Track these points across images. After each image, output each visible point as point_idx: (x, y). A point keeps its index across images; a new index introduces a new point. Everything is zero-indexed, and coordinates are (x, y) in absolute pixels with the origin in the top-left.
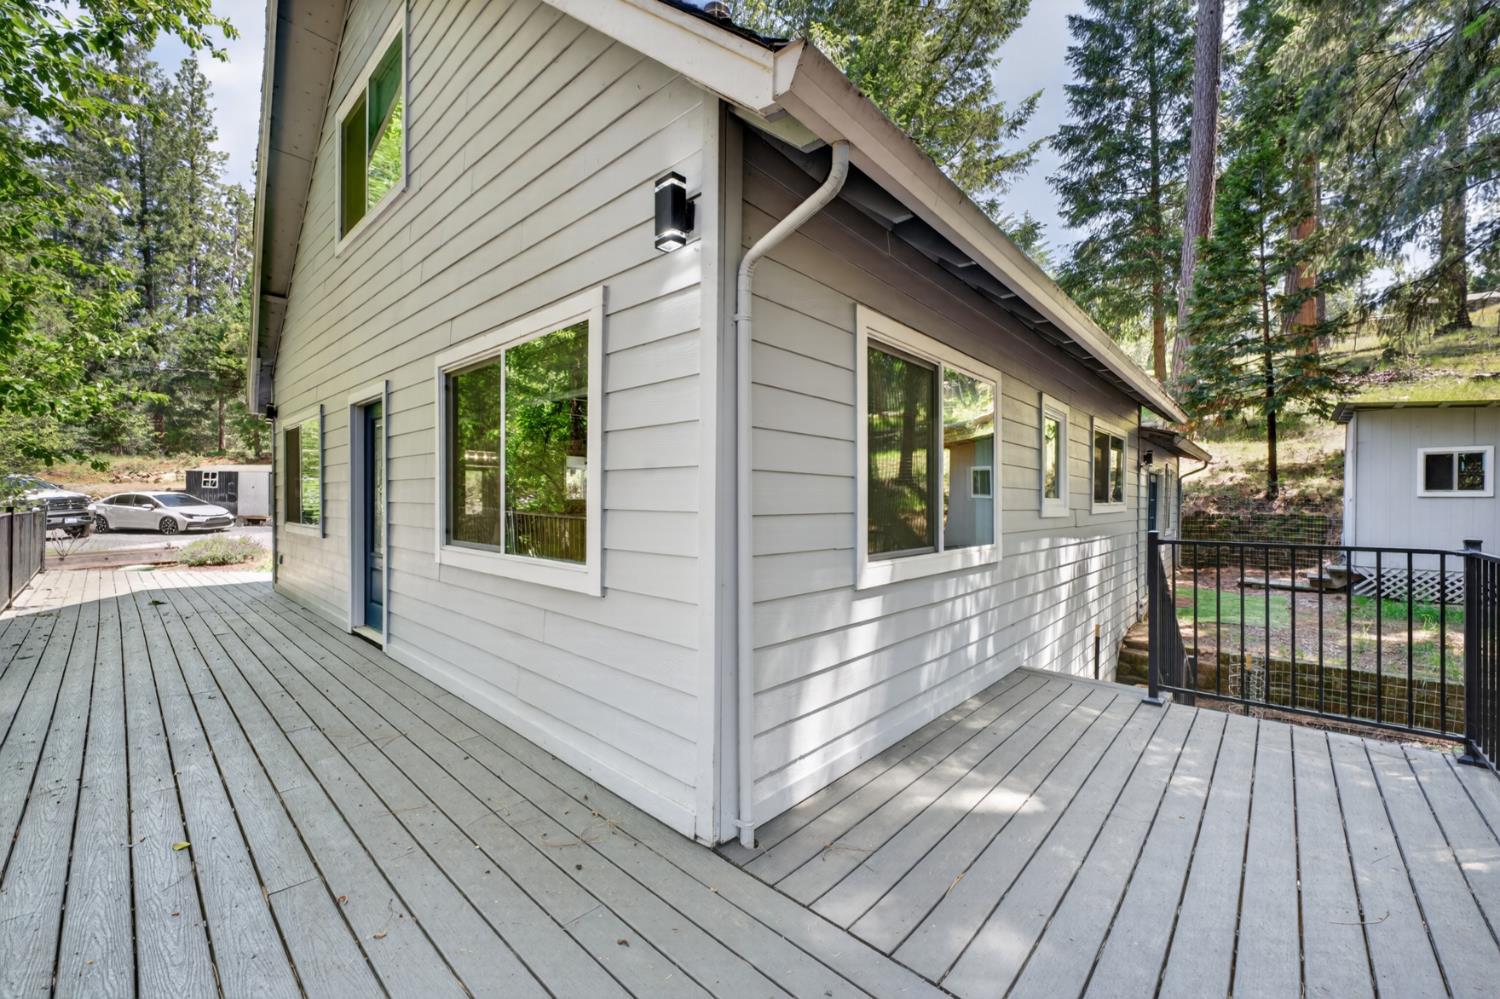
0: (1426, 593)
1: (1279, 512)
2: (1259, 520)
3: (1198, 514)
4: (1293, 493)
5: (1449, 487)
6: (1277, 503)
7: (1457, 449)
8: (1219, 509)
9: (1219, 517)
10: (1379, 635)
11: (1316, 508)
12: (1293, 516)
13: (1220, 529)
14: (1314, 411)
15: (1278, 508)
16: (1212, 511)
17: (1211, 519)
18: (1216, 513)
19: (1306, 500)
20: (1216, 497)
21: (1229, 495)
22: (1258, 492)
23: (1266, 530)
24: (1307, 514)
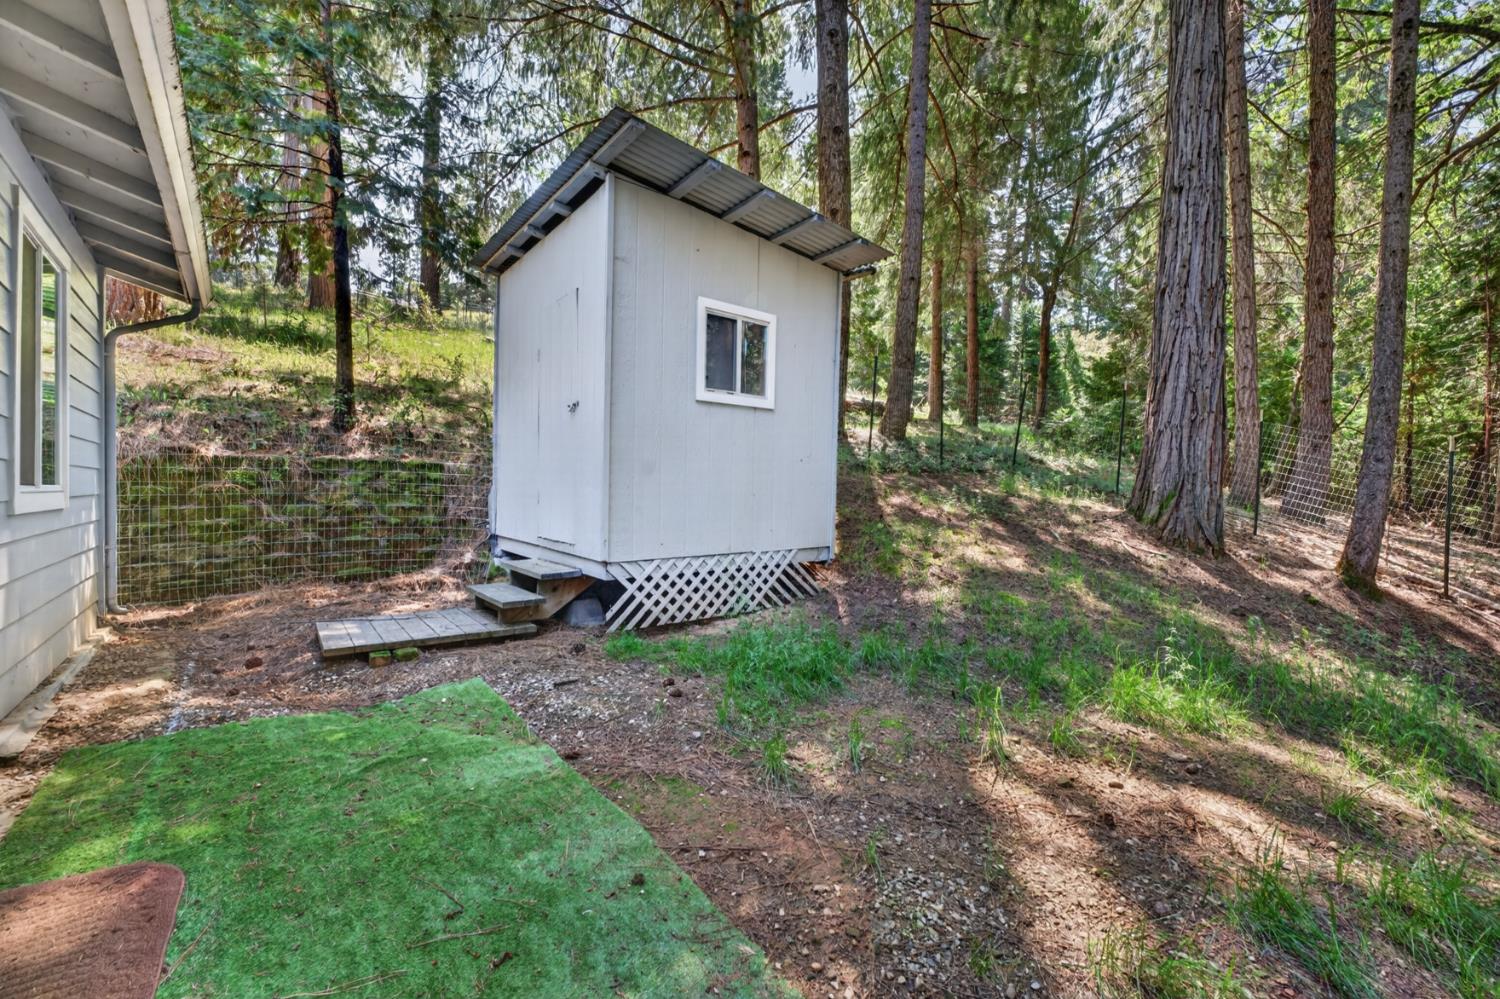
1: (363, 454)
2: (324, 472)
3: (171, 454)
4: (380, 423)
6: (355, 435)
7: (743, 312)
8: (229, 444)
9: (233, 462)
11: (422, 449)
12: (391, 465)
13: (236, 494)
15: (356, 448)
16: (213, 450)
17: (211, 469)
18: (224, 452)
19: (404, 438)
20: (219, 418)
21: (254, 414)
22: (315, 414)
23: (343, 491)
24: (412, 459)
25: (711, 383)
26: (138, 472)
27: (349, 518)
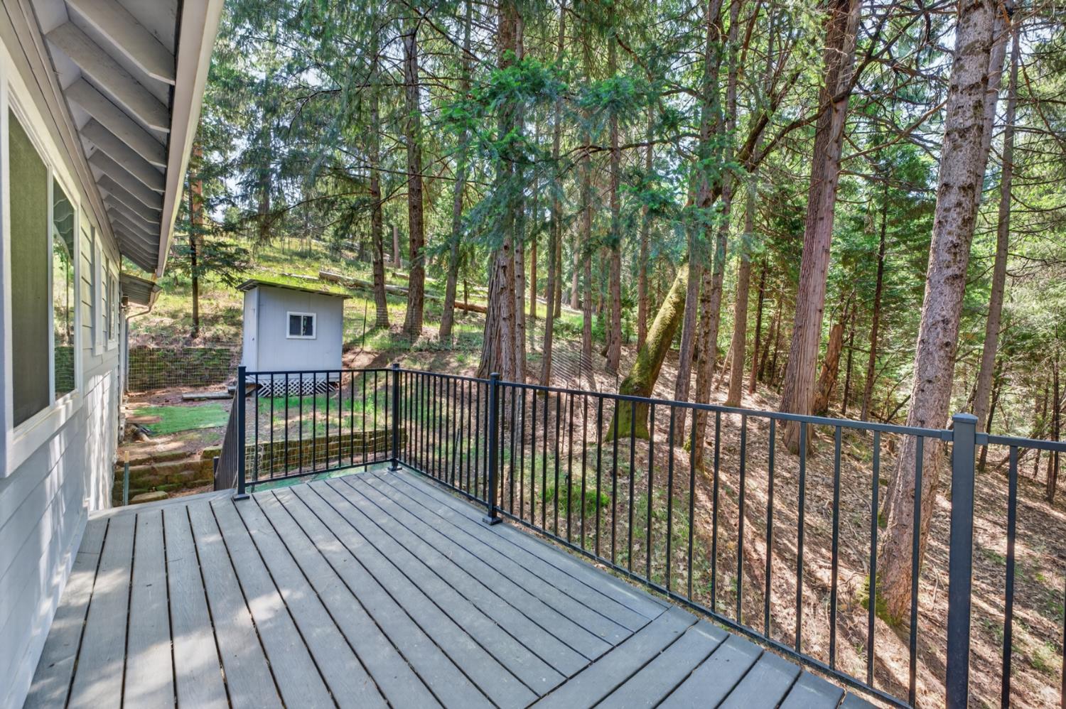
0: (279, 390)
1: (202, 346)
2: (187, 352)
3: (140, 348)
4: (208, 335)
5: (298, 333)
6: (197, 340)
7: (302, 314)
8: (157, 344)
9: (158, 350)
10: (286, 419)
11: (222, 343)
12: (210, 349)
13: (159, 360)
14: (223, 280)
15: (199, 344)
16: (152, 346)
17: (152, 352)
18: (156, 347)
19: (217, 339)
20: (153, 335)
21: (165, 333)
22: (185, 332)
23: (193, 359)
24: (219, 348)
25: (292, 333)
26: (133, 353)
27: (195, 367)
